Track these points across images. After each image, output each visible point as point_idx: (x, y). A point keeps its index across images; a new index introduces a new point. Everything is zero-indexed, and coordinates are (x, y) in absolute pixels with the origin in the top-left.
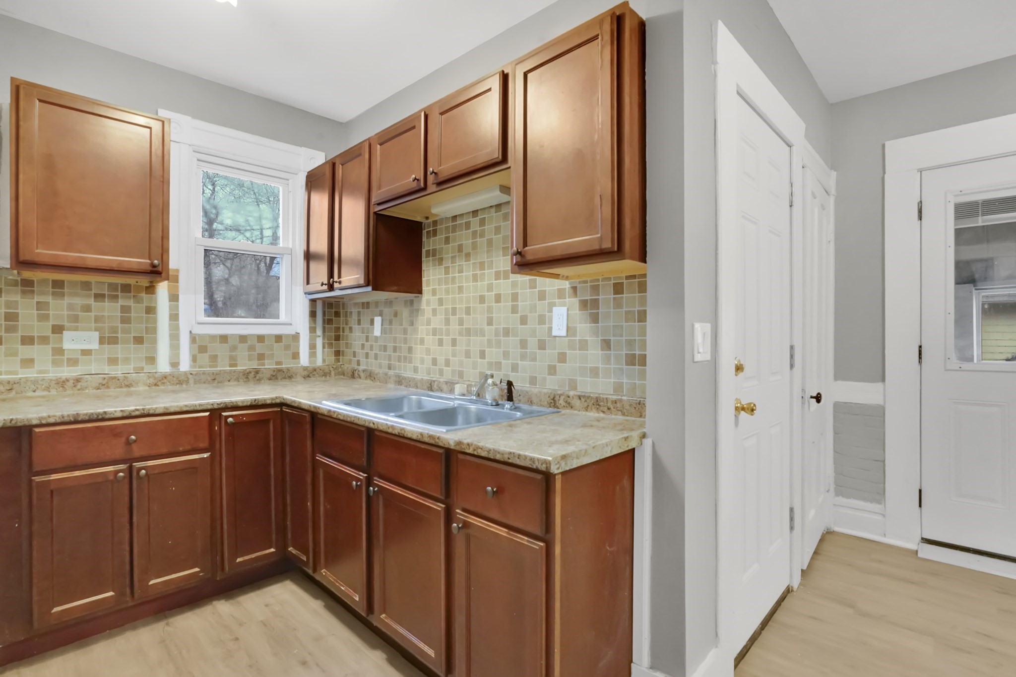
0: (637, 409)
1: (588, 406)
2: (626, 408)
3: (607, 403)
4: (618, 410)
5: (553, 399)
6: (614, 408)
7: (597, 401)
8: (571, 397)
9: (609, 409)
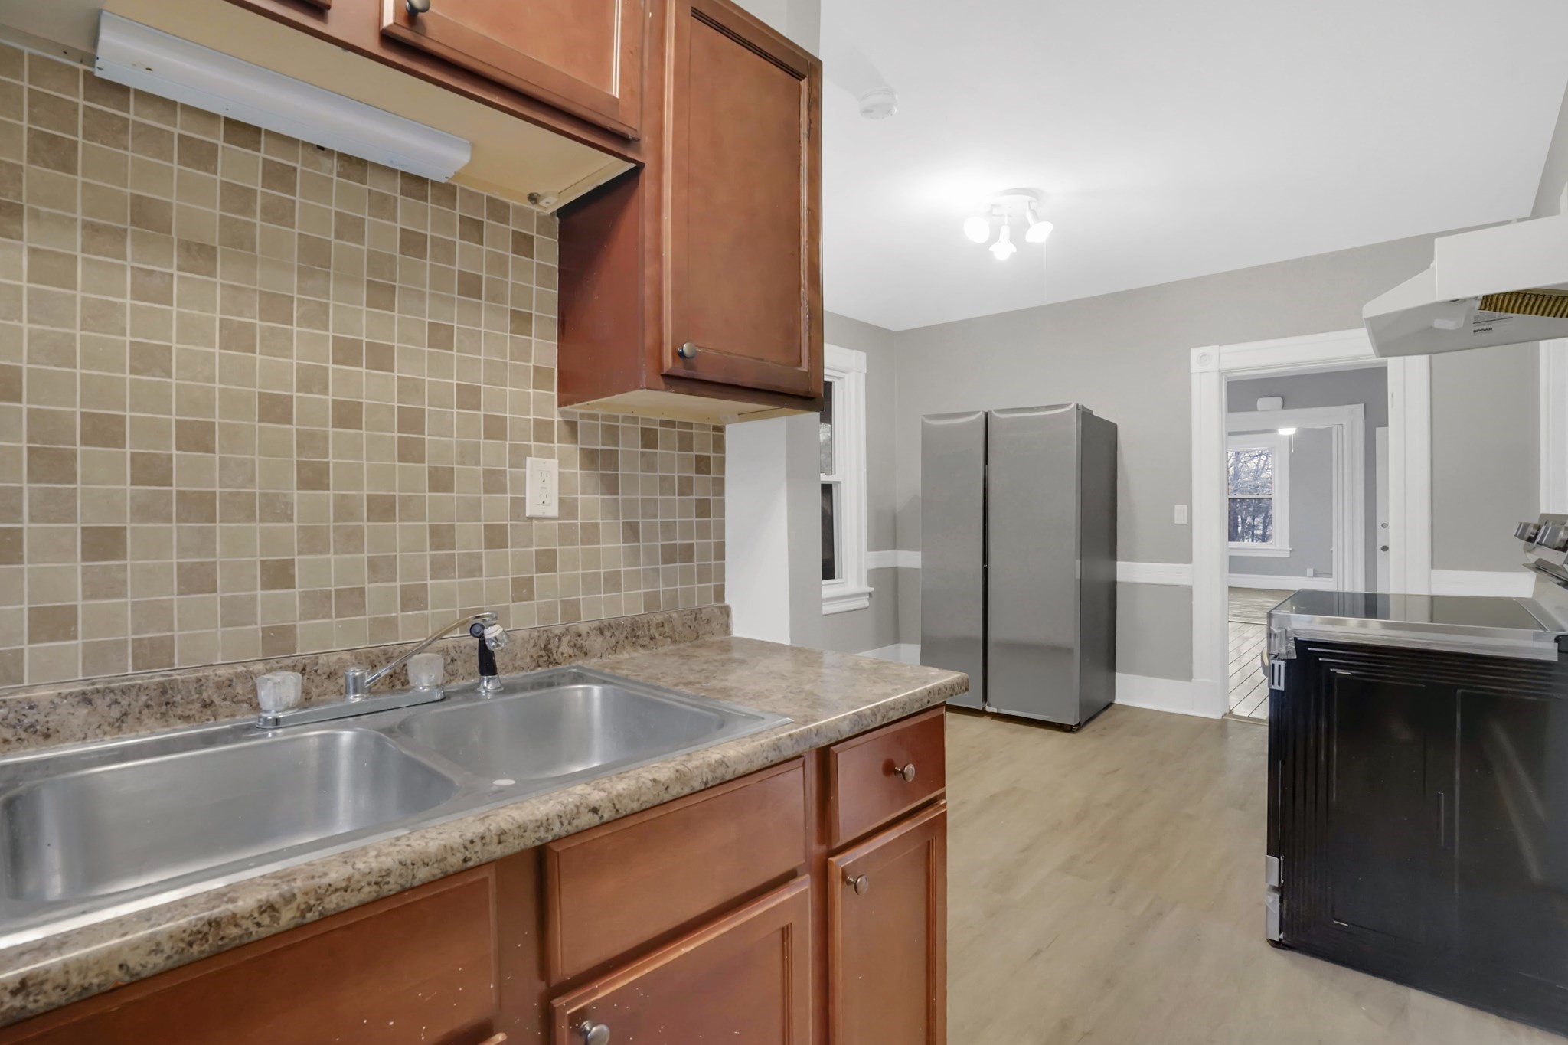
0: (692, 628)
1: (617, 643)
2: (678, 630)
3: (649, 631)
4: (665, 637)
5: (546, 648)
6: (660, 635)
7: (633, 630)
8: (584, 634)
9: (652, 639)
